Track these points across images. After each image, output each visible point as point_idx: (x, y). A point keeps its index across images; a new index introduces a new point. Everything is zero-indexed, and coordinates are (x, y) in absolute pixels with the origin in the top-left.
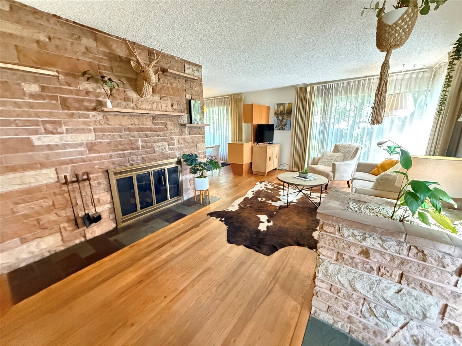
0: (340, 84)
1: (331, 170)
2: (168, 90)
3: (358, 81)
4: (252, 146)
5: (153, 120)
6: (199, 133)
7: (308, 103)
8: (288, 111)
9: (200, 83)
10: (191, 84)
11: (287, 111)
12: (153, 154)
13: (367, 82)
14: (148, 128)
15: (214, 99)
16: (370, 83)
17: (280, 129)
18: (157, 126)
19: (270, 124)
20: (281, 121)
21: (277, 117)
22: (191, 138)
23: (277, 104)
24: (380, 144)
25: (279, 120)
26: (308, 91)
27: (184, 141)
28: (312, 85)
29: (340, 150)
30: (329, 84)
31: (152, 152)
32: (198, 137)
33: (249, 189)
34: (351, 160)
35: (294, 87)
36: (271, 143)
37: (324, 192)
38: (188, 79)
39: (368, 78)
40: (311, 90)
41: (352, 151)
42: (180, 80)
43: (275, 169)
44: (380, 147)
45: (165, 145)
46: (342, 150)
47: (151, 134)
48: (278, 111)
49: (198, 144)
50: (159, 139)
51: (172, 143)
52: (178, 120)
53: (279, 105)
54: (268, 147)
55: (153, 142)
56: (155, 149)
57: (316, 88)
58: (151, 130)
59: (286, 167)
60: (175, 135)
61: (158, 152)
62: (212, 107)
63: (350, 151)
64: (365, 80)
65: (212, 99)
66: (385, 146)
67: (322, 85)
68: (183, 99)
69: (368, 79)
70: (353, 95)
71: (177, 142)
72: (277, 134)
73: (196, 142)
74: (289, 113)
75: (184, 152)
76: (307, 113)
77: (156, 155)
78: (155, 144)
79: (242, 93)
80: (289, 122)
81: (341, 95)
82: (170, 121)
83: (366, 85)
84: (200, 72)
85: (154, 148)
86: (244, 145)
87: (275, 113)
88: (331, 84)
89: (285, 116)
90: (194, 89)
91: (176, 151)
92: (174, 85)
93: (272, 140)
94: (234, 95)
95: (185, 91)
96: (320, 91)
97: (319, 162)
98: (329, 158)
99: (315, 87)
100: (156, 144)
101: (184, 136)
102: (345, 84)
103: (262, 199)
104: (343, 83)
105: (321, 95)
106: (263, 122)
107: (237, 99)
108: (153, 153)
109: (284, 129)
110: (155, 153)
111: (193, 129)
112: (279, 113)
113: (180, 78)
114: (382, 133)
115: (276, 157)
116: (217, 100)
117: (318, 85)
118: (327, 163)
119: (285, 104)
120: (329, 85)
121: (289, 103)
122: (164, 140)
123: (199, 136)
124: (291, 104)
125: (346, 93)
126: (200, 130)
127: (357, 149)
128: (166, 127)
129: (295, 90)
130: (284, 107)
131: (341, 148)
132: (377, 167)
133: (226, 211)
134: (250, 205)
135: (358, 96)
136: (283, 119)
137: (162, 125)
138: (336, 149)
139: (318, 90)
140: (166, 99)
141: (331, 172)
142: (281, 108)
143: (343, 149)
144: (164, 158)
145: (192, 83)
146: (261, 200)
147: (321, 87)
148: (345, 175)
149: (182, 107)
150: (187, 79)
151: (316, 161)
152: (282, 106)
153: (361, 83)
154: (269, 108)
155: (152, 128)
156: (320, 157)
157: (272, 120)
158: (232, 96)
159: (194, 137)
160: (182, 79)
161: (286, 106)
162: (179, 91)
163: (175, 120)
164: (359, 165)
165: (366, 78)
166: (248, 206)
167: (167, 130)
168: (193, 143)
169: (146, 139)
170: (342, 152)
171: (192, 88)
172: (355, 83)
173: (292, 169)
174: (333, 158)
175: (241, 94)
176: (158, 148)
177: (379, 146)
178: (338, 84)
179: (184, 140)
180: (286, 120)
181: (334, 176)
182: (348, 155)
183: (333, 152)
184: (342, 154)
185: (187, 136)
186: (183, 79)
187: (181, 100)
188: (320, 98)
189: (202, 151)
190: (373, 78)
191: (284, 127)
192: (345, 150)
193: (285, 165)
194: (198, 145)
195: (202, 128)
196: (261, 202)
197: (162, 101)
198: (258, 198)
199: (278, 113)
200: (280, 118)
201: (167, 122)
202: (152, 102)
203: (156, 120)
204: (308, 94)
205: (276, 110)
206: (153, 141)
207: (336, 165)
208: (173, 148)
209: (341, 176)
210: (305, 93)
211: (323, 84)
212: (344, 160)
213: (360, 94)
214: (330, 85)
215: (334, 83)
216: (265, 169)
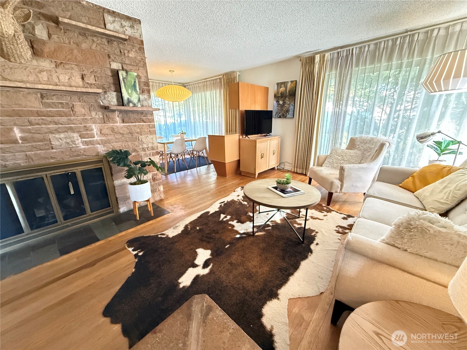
0: (365, 47)
1: (338, 176)
2: (72, 53)
3: (393, 40)
4: (239, 139)
5: (43, 99)
6: (143, 121)
7: (316, 79)
8: (291, 93)
9: (139, 46)
10: (119, 47)
11: (289, 91)
12: (49, 151)
13: (407, 41)
14: (31, 111)
15: (206, 81)
16: (413, 41)
17: (280, 117)
18: (53, 108)
19: (268, 110)
20: (283, 106)
21: (277, 102)
22: (127, 127)
23: (278, 84)
24: (422, 138)
25: (280, 104)
26: (316, 61)
27: (113, 132)
28: (322, 53)
29: (358, 147)
30: (348, 48)
31: (47, 147)
32: (140, 127)
33: (222, 197)
34: (371, 162)
35: (298, 57)
36: (268, 135)
37: (325, 208)
38: (113, 39)
39: (409, 33)
40: (322, 59)
41: (374, 148)
42: (95, 39)
43: (273, 169)
44: (421, 142)
45: (73, 137)
46: (360, 146)
47: (41, 121)
48: (278, 92)
49: (140, 137)
50: (59, 128)
51: (88, 134)
52: (96, 101)
53: (279, 85)
54: (257, 141)
55: (46, 133)
56: (52, 143)
57: (328, 57)
58: (38, 114)
59: (288, 167)
60: (94, 123)
61: (60, 147)
62: (204, 91)
63: (371, 149)
64: (405, 37)
65: (204, 82)
66: (430, 141)
67: (337, 51)
68: (106, 69)
69: (410, 35)
70: (384, 64)
71: (99, 133)
72: (277, 124)
73: (138, 133)
74: (293, 94)
75: (113, 146)
76: (314, 93)
77: (56, 152)
78: (51, 136)
79: (235, 72)
80: (291, 107)
81: (365, 65)
82: (80, 101)
83: (406, 45)
84: (137, 30)
85: (50, 141)
86: (225, 138)
87: (275, 96)
88: (351, 48)
89: (287, 99)
90: (126, 55)
91: (98, 146)
92: (84, 46)
93: (270, 131)
94: (227, 74)
95: (109, 57)
96: (335, 61)
97: (325, 162)
98: (339, 158)
99: (327, 55)
100: (54, 135)
101: (112, 125)
102: (372, 47)
103: (226, 217)
104: (369, 46)
105: (336, 65)
106: (258, 107)
107: (230, 80)
108: (47, 149)
109: (286, 117)
110: (52, 149)
111: (131, 115)
112: (280, 95)
113: (95, 36)
114: (428, 120)
115: (274, 154)
116: (209, 82)
117: (332, 52)
118: (335, 165)
119: (288, 82)
120: (347, 50)
121: (292, 82)
122: (72, 130)
123: (143, 125)
124: (294, 83)
125: (372, 62)
126: (144, 116)
127: (382, 145)
128: (73, 111)
129: (300, 62)
130: (286, 88)
131: (358, 143)
132: (413, 177)
133: (159, 236)
134: (201, 227)
135: (392, 64)
136: (284, 103)
137: (63, 108)
138: (352, 144)
139: (332, 60)
140: (67, 67)
141: (336, 179)
142: (282, 89)
143: (362, 145)
144: (72, 155)
145: (121, 46)
146: (223, 219)
147: (336, 55)
148: (359, 184)
149: (103, 81)
150: (110, 39)
151: (321, 160)
152: (283, 86)
153: (398, 42)
154: (267, 89)
155: (41, 111)
156: (328, 156)
157: (272, 105)
158: (224, 75)
159: (133, 126)
160: (100, 39)
161: (289, 85)
162: (95, 56)
163: (91, 100)
164: (382, 171)
165: (406, 34)
166: (198, 228)
167: (74, 115)
168: (130, 135)
169: (30, 127)
170: (360, 150)
171: (123, 53)
172: (388, 44)
173: (294, 170)
174: (345, 157)
175: (233, 72)
176: (59, 141)
177: (421, 140)
178: (361, 48)
179: (113, 129)
180: (289, 104)
181: (342, 186)
182: (368, 154)
183: (348, 148)
184: (359, 152)
185: (118, 124)
186: (102, 38)
187: (101, 71)
188: (334, 72)
189: (150, 145)
190: (419, 33)
191: (286, 113)
192: (365, 146)
193: (286, 164)
194: (142, 137)
195: (146, 114)
196: (221, 222)
197: (60, 70)
198: (222, 215)
199: (278, 95)
200: (281, 102)
201: (74, 103)
202: (37, 70)
203: (47, 99)
204: (317, 66)
205: (276, 91)
206: (46, 131)
207: (346, 170)
208: (90, 141)
209: (352, 185)
210: (312, 66)
211: (339, 50)
212: (362, 161)
213: (395, 62)
214: (349, 50)
215: (354, 47)
216: (255, 169)
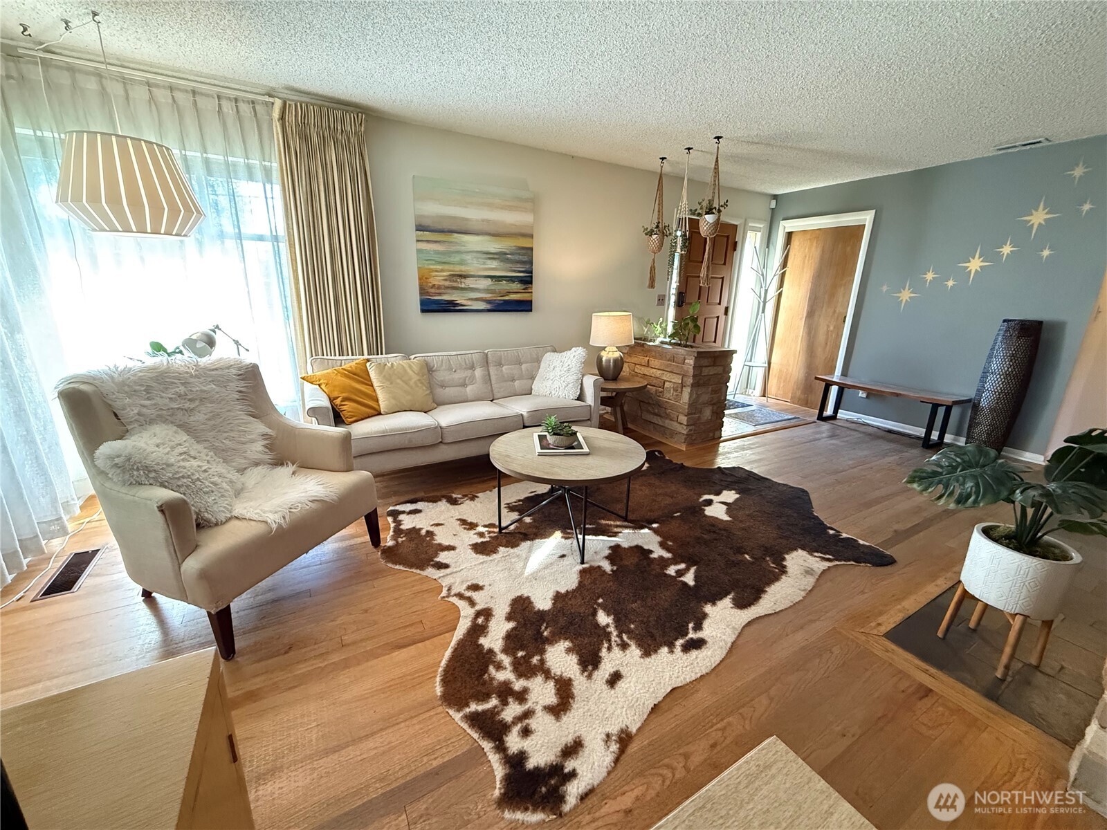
103: (680, 573)
134: (739, 557)
146: (687, 569)
196: (691, 562)
198: (692, 583)
